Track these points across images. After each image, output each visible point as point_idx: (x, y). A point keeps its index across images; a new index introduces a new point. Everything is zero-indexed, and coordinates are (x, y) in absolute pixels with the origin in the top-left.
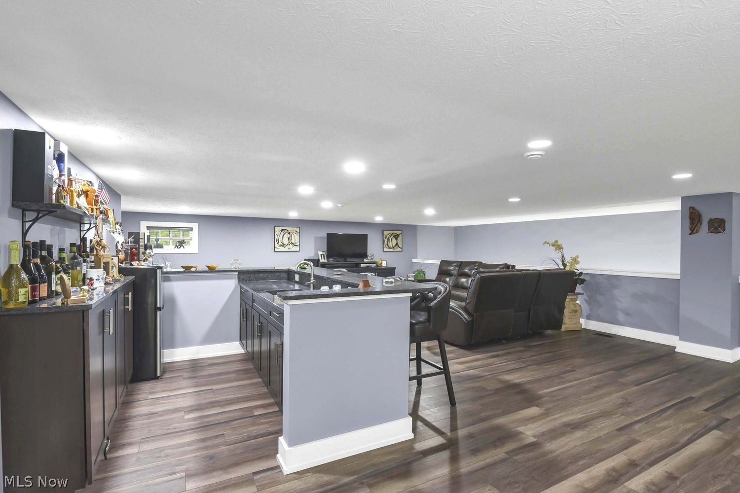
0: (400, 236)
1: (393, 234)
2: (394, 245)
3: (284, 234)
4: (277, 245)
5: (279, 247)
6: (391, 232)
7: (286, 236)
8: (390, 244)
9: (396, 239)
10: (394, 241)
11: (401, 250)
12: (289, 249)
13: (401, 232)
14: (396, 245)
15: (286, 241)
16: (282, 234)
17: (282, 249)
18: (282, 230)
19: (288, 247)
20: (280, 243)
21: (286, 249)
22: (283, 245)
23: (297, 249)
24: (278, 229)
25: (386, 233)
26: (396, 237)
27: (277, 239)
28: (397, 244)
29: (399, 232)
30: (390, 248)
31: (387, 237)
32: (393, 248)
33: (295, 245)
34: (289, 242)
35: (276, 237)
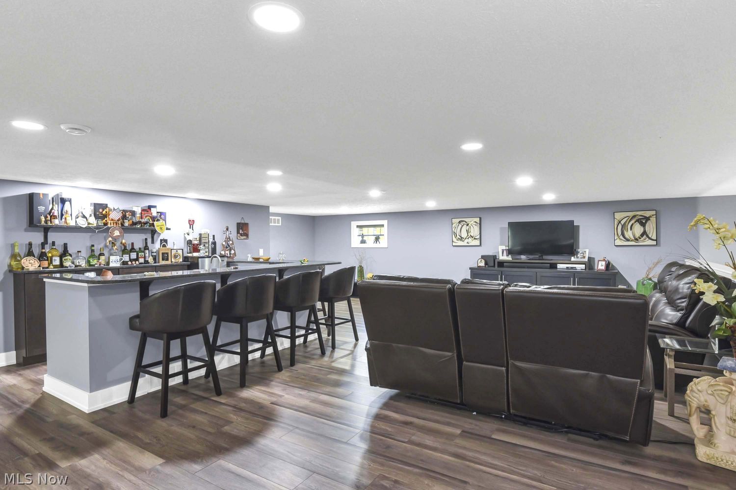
0: (653, 219)
1: (634, 216)
2: (638, 235)
3: (462, 226)
4: (455, 240)
5: (457, 241)
6: (631, 214)
7: (465, 228)
8: (629, 234)
9: (643, 225)
10: (638, 229)
11: (655, 243)
12: (468, 243)
13: (654, 212)
14: (642, 235)
15: (464, 235)
16: (460, 226)
17: (460, 243)
18: (460, 222)
19: (467, 241)
20: (458, 236)
21: (465, 243)
22: (461, 239)
23: (477, 243)
24: (456, 221)
25: (618, 216)
26: (643, 221)
27: (454, 232)
28: (644, 233)
29: (647, 214)
30: (628, 240)
31: (623, 222)
32: (636, 239)
33: (475, 239)
34: (468, 236)
35: (453, 230)
